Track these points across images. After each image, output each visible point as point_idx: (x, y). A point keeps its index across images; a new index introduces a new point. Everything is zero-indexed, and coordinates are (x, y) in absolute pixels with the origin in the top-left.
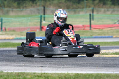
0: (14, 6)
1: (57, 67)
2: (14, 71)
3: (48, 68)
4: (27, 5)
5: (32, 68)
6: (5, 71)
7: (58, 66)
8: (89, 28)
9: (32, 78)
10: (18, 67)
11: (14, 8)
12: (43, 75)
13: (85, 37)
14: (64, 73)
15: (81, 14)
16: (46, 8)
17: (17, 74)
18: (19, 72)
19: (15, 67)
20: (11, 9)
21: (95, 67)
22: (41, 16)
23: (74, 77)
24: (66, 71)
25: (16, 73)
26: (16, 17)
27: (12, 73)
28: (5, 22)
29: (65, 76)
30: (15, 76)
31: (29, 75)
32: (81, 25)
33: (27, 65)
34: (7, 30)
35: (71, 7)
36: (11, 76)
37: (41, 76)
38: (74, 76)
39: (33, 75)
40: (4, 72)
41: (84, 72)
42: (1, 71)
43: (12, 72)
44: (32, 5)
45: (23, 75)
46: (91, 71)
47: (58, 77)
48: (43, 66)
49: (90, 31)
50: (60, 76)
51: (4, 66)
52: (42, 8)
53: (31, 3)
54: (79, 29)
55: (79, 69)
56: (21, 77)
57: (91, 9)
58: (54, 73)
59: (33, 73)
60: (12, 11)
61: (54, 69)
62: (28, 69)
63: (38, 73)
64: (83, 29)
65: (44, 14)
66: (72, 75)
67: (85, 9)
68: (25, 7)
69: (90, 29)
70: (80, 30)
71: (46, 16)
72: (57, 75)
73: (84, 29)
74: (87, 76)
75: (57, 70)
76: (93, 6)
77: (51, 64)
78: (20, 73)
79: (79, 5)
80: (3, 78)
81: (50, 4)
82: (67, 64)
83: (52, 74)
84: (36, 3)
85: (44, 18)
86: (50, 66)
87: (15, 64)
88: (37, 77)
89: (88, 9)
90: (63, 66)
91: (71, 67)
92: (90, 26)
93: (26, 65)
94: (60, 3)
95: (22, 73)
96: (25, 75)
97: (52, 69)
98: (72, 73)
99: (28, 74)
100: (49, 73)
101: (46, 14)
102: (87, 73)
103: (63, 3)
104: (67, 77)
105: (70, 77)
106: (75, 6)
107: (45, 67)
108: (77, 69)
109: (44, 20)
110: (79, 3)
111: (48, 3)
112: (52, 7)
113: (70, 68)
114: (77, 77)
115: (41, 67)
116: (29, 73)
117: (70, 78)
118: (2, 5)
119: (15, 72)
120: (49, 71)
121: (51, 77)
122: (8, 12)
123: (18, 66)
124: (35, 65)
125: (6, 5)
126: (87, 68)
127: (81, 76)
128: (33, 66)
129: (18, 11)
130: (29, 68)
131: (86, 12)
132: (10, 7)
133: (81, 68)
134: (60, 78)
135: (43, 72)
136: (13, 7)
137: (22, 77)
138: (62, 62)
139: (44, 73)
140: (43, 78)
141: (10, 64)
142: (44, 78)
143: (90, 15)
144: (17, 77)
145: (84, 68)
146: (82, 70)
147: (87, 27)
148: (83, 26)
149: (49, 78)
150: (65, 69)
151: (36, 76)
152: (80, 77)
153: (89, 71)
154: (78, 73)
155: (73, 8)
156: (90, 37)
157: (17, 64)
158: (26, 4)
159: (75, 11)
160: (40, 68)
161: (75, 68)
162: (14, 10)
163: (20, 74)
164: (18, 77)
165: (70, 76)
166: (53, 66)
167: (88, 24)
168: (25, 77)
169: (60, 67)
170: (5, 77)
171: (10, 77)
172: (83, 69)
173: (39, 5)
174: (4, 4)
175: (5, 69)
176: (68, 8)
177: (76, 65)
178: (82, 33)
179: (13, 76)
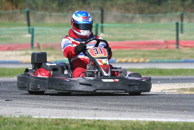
0: (53, 8)
1: (120, 111)
2: (50, 116)
3: (105, 112)
4: (74, 7)
5: (80, 111)
6: (36, 115)
8: (175, 46)
9: (78, 128)
10: (56, 110)
11: (53, 12)
12: (96, 124)
13: (168, 60)
14: (131, 121)
15: (163, 22)
16: (105, 12)
17: (54, 121)
18: (58, 117)
19: (51, 110)
20: (47, 13)
21: (183, 110)
22: (97, 25)
23: (147, 127)
24: (134, 117)
25: (53, 119)
26: (55, 26)
27: (46, 119)
28: (38, 35)
29: (133, 125)
30: (51, 125)
31: (74, 123)
32: (162, 40)
33: (72, 106)
34: (41, 48)
35: (147, 11)
36: (45, 125)
37: (93, 126)
38: (147, 125)
39: (81, 123)
40: (34, 118)
41: (164, 120)
42: (29, 115)
43: (47, 117)
45: (64, 123)
46: (176, 117)
47: (121, 127)
48: (97, 109)
49: (177, 50)
50: (124, 126)
51: (34, 107)
52: (99, 12)
53: (81, 3)
54: (159, 46)
55: (155, 114)
56: (60, 127)
57: (179, 13)
58: (115, 121)
59: (81, 119)
60: (50, 16)
61: (115, 113)
62: (72, 113)
63: (89, 120)
64: (165, 46)
65: (102, 22)
66: (144, 124)
67: (168, 15)
69: (178, 48)
70: (160, 48)
71: (105, 25)
72: (120, 125)
73: (167, 48)
74: (169, 127)
75: (120, 115)
76: (182, 9)
77: (110, 105)
78: (59, 119)
79: (159, 8)
80: (33, 127)
81: (112, 6)
82: (137, 106)
83: (111, 122)
84: (89, 4)
85: (102, 28)
86: (109, 109)
87: (52, 104)
88: (87, 127)
89: (173, 13)
90: (130, 109)
91: (144, 110)
92: (177, 42)
94: (129, 3)
95: (62, 120)
96: (67, 124)
97: (111, 113)
98: (144, 121)
99: (72, 122)
100: (106, 121)
101: (104, 21)
102: (170, 122)
103: (133, 4)
104: (135, 127)
105: (140, 127)
106: (152, 9)
107: (101, 110)
108: (153, 114)
109: (102, 31)
110: (159, 4)
111: (109, 4)
112: (114, 10)
113: (141, 112)
114: (153, 128)
115: (94, 109)
116: (73, 120)
117: (141, 129)
118: (34, 5)
119: (52, 117)
120: (108, 117)
121: (109, 127)
122: (43, 18)
123: (56, 108)
124: (85, 107)
125: (40, 7)
126: (170, 113)
127: (159, 126)
128: (81, 108)
129: (60, 16)
130: (74, 111)
131: (171, 20)
132: (46, 9)
133: (160, 113)
134: (123, 128)
135: (97, 118)
136: (51, 10)
137: (62, 126)
138: (129, 101)
139: (99, 120)
140: (96, 128)
141: (43, 104)
142: (98, 128)
143: (177, 24)
144: (54, 126)
145: (164, 113)
146: (161, 117)
147: (172, 43)
148: (166, 42)
149: (107, 129)
150: (133, 114)
151: (85, 125)
152: (157, 127)
153: (173, 117)
154: (154, 122)
155: (149, 13)
156: (177, 60)
157: (55, 105)
158: (73, 5)
159: (152, 17)
160: (93, 111)
161: (149, 112)
162: (54, 14)
163: (59, 121)
164: (57, 127)
165: (141, 125)
166: (114, 109)
167: (174, 39)
168: (67, 126)
169: (124, 111)
170: (35, 125)
171: (42, 126)
172: (162, 114)
173: (94, 7)
174: (36, 3)
175: (35, 113)
176: (141, 11)
177: (152, 107)
178: (163, 54)
179: (48, 125)
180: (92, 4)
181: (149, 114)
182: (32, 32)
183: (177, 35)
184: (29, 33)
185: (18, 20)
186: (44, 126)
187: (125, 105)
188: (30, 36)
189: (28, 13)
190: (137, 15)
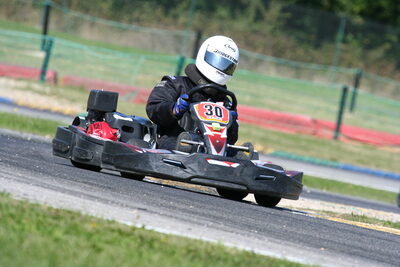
0: (101, 10)
1: (190, 221)
3: (160, 219)
4: (144, 16)
5: (109, 206)
7: (195, 220)
8: (331, 133)
9: (98, 232)
10: (62, 195)
12: (136, 232)
15: (318, 82)
17: (53, 211)
18: (63, 207)
19: (53, 193)
20: (88, 18)
22: (183, 60)
23: (237, 260)
27: (38, 205)
28: (59, 56)
29: (209, 249)
30: (45, 217)
31: (92, 223)
32: (307, 117)
33: (96, 194)
34: (60, 82)
35: (289, 53)
36: (33, 213)
37: (129, 235)
38: (238, 255)
39: (107, 225)
40: (13, 199)
42: (5, 191)
43: (40, 203)
44: (159, 20)
45: (73, 218)
46: (300, 256)
47: (186, 248)
48: (145, 210)
49: (334, 143)
50: (192, 248)
51: (19, 181)
52: (192, 36)
53: (159, 11)
54: (299, 128)
56: (62, 223)
57: (352, 71)
58: (177, 237)
59: (108, 220)
60: (92, 24)
61: (180, 224)
62: (93, 207)
63: (125, 225)
64: (310, 130)
66: (233, 252)
67: (332, 70)
68: (138, 20)
69: (336, 138)
70: (300, 132)
72: (184, 244)
73: (314, 134)
75: (190, 229)
76: (361, 65)
77: (174, 208)
78: (65, 210)
79: (315, 53)
80: (6, 212)
82: (228, 220)
83: (168, 236)
84: (176, 17)
86: (169, 214)
87: (55, 183)
88: (116, 235)
90: (211, 224)
91: (239, 231)
93: (89, 193)
94: (255, 32)
95: (69, 212)
96: (77, 221)
97: (172, 222)
98: (234, 249)
99: (88, 219)
102: (285, 260)
103: (264, 36)
104: (213, 254)
106: (300, 52)
107: (152, 212)
108: (257, 240)
110: (317, 46)
111: (215, 24)
113: (232, 232)
114: (249, 263)
115: (139, 209)
116: (92, 218)
119: (49, 205)
120: (163, 227)
122: (75, 26)
123: (64, 191)
124: (124, 202)
125: (74, 2)
126: (290, 245)
127: (263, 261)
128: (113, 202)
129: (112, 28)
130: (99, 204)
131: (336, 81)
132: (87, 10)
134: (189, 251)
136: (96, 14)
137: (66, 222)
138: (212, 209)
140: (134, 239)
141: (40, 180)
142: (139, 240)
143: (345, 90)
144: (50, 220)
146: (270, 248)
147: (328, 127)
148: (315, 122)
149: (156, 245)
150: (215, 232)
151: (113, 231)
152: (258, 263)
153: (295, 255)
154: (253, 253)
156: (330, 163)
157: (61, 186)
158: (142, 12)
159: (297, 68)
160: (135, 211)
161: (249, 236)
162: (101, 22)
163: (61, 214)
164: (55, 222)
165: (227, 254)
166: (179, 216)
167: (332, 120)
168: (76, 225)
169: (200, 224)
170: (12, 211)
171: (26, 215)
172: (275, 245)
173: (185, 26)
175: (19, 191)
176: (278, 52)
177: (257, 229)
178: (304, 144)
179: (38, 215)
180: (182, 19)
181: (248, 239)
182: (47, 47)
183: (341, 113)
184: (43, 49)
185: (25, 20)
186: (30, 215)
187: (203, 215)
188: (42, 55)
189: (48, 9)
190: (269, 58)
